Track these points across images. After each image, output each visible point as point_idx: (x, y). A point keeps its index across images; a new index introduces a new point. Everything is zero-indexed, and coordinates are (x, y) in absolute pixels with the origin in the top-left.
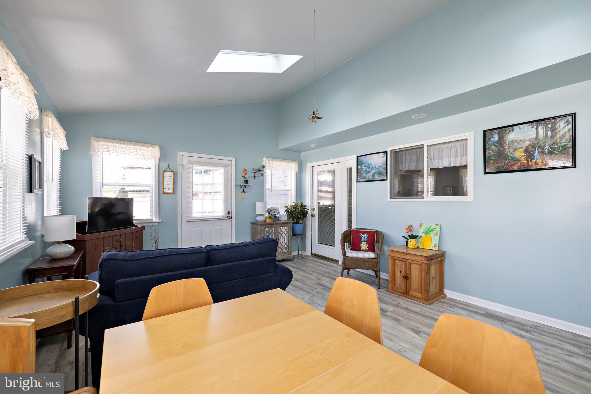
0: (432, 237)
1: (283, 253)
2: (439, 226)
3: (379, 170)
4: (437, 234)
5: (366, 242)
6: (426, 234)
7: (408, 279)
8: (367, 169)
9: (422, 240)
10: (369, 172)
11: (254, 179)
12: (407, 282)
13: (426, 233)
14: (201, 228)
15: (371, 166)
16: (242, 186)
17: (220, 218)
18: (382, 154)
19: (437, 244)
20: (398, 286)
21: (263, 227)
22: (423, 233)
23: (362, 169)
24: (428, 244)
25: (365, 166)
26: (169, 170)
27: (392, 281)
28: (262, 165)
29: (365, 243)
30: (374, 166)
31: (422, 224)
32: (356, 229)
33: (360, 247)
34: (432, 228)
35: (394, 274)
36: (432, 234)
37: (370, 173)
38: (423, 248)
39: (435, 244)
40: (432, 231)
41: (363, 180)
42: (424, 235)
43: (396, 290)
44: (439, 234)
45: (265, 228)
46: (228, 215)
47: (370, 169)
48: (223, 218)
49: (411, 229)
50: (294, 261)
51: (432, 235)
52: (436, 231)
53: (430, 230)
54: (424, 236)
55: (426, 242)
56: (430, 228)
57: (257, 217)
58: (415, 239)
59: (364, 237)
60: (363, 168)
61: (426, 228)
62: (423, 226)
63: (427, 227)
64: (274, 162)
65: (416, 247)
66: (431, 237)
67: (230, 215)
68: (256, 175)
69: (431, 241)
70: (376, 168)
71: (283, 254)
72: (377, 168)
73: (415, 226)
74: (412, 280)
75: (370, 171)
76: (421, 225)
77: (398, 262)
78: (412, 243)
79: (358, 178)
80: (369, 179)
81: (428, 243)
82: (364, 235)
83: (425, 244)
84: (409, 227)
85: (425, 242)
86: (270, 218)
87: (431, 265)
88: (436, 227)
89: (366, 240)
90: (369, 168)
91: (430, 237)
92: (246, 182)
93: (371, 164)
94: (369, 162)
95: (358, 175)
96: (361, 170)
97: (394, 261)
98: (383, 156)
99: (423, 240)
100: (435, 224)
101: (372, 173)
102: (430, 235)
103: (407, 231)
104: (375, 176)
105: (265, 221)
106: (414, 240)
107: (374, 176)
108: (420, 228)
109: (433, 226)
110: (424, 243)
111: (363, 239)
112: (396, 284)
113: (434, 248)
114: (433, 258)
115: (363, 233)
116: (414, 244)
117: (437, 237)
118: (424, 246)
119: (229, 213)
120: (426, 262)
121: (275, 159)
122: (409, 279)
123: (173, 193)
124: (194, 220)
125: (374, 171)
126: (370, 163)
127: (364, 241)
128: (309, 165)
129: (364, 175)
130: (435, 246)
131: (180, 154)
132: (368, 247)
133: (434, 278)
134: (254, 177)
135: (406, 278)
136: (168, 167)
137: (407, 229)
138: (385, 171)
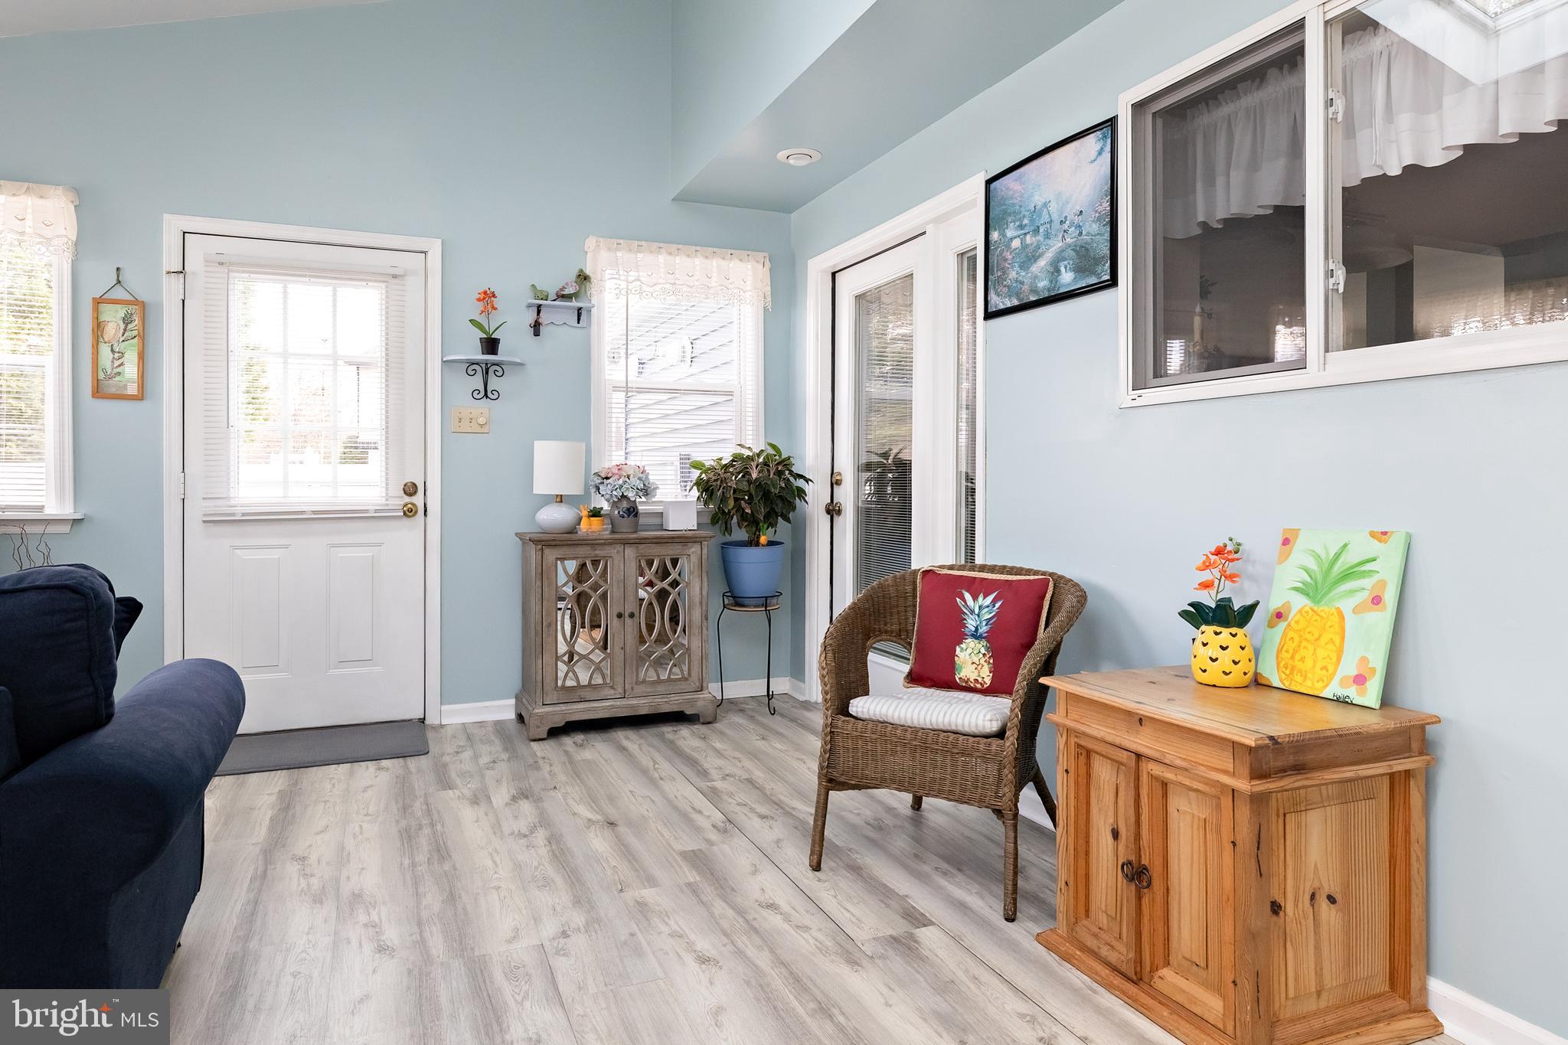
0: (1350, 620)
1: (659, 682)
2: (1396, 544)
3: (1081, 234)
4: (1377, 600)
5: (984, 643)
6: (1314, 602)
7: (1149, 885)
8: (1029, 239)
9: (1285, 634)
10: (1034, 258)
11: (537, 333)
12: (1145, 901)
13: (1311, 590)
14: (275, 554)
15: (1045, 218)
16: (475, 367)
17: (367, 511)
18: (1092, 142)
19: (1378, 662)
20: (1103, 920)
21: (551, 555)
22: (1296, 589)
23: (1008, 246)
24: (1319, 664)
25: (1021, 227)
26: (119, 294)
27: (1071, 883)
28: (575, 272)
29: (981, 646)
30: (1056, 217)
31: (1296, 532)
32: (951, 567)
33: (951, 665)
34: (1349, 559)
35: (1081, 842)
36: (1347, 600)
37: (1039, 256)
38: (1287, 685)
39: (1364, 660)
40: (1348, 575)
41: (1009, 305)
42: (1299, 602)
43: (1091, 942)
44: (1390, 597)
45: (557, 559)
46: (407, 499)
47: (1040, 238)
48: (376, 511)
49: (1231, 568)
50: (717, 725)
51: (1347, 605)
52: (1376, 578)
53: (1337, 568)
54: (1300, 611)
55: (1311, 648)
56: (1338, 556)
57: (538, 514)
58: (1234, 630)
59: (979, 611)
60: (1011, 239)
61: (1318, 557)
62: (1300, 544)
63: (1323, 556)
64: (640, 255)
65: (1237, 677)
66: (1342, 617)
67: (418, 500)
68: (544, 318)
69: (1337, 640)
70: (1065, 226)
71: (660, 688)
72: (1072, 224)
73: (1258, 544)
74: (1172, 892)
75: (1038, 247)
76: (1286, 542)
77: (1103, 773)
78: (1213, 651)
79: (992, 296)
80: (1034, 291)
81: (1321, 653)
82: (981, 598)
83: (1302, 659)
84: (1219, 552)
85: (1303, 652)
86: (594, 516)
87: (1299, 806)
88: (1375, 547)
89: (983, 629)
90: (1036, 231)
91: (1336, 618)
92: (491, 345)
93: (1045, 205)
94: (1038, 199)
95: (990, 277)
96: (1001, 253)
97: (1082, 759)
98: (1098, 147)
99: (1291, 634)
100: (1372, 534)
101: (1049, 255)
102: (1338, 604)
103: (1206, 576)
104: (1063, 269)
105: (572, 531)
106: (1226, 632)
107: (1058, 271)
108: (1284, 557)
109: (1361, 547)
110: (1295, 651)
111: (971, 623)
112: (1093, 907)
113: (1352, 693)
114: (1309, 757)
115: (978, 587)
116: (1225, 658)
117: (1378, 614)
118: (1298, 678)
119: (410, 490)
120: (1243, 785)
121: (645, 241)
122: (1157, 883)
123: (140, 397)
124: (233, 515)
125: (1057, 245)
126: (1040, 204)
127: (976, 636)
128: (817, 268)
129: (1014, 273)
130: (1360, 680)
131: (173, 225)
132: (995, 670)
133: (1331, 899)
134: (536, 328)
135: (1137, 874)
136: (119, 282)
137: (1206, 566)
138: (1107, 236)
